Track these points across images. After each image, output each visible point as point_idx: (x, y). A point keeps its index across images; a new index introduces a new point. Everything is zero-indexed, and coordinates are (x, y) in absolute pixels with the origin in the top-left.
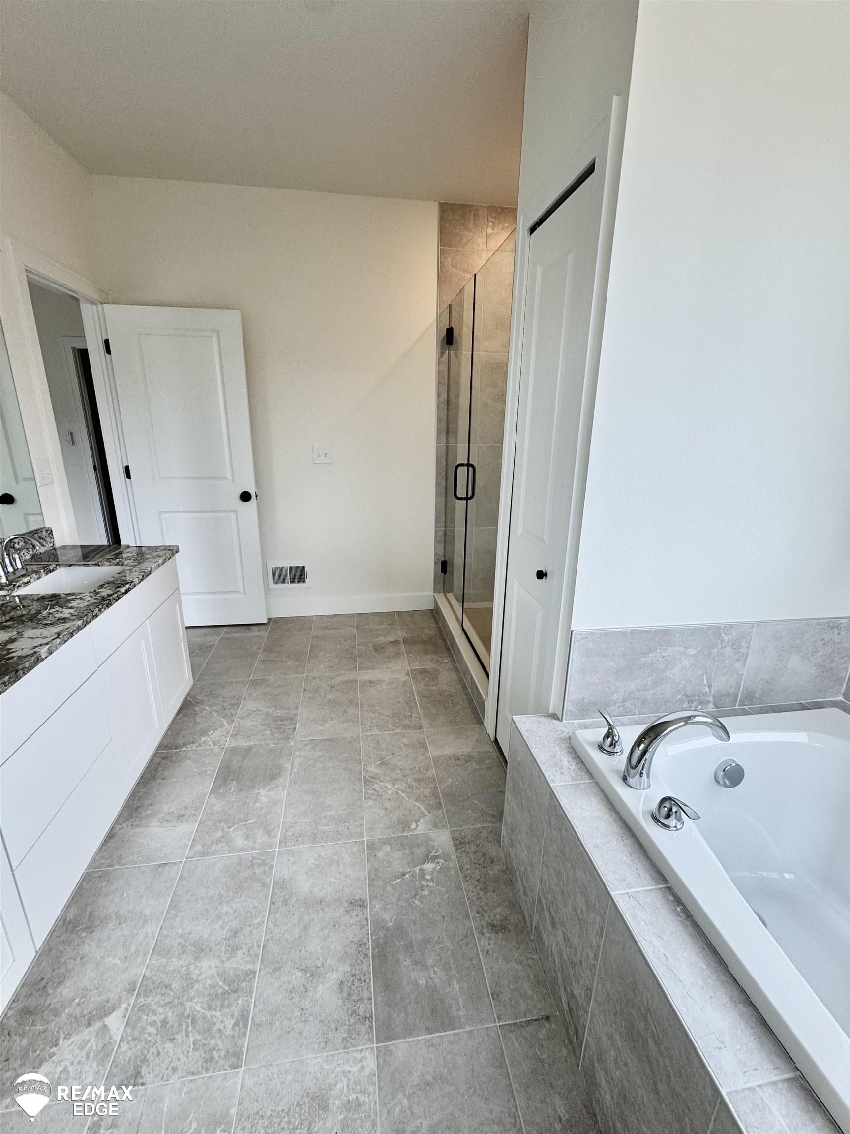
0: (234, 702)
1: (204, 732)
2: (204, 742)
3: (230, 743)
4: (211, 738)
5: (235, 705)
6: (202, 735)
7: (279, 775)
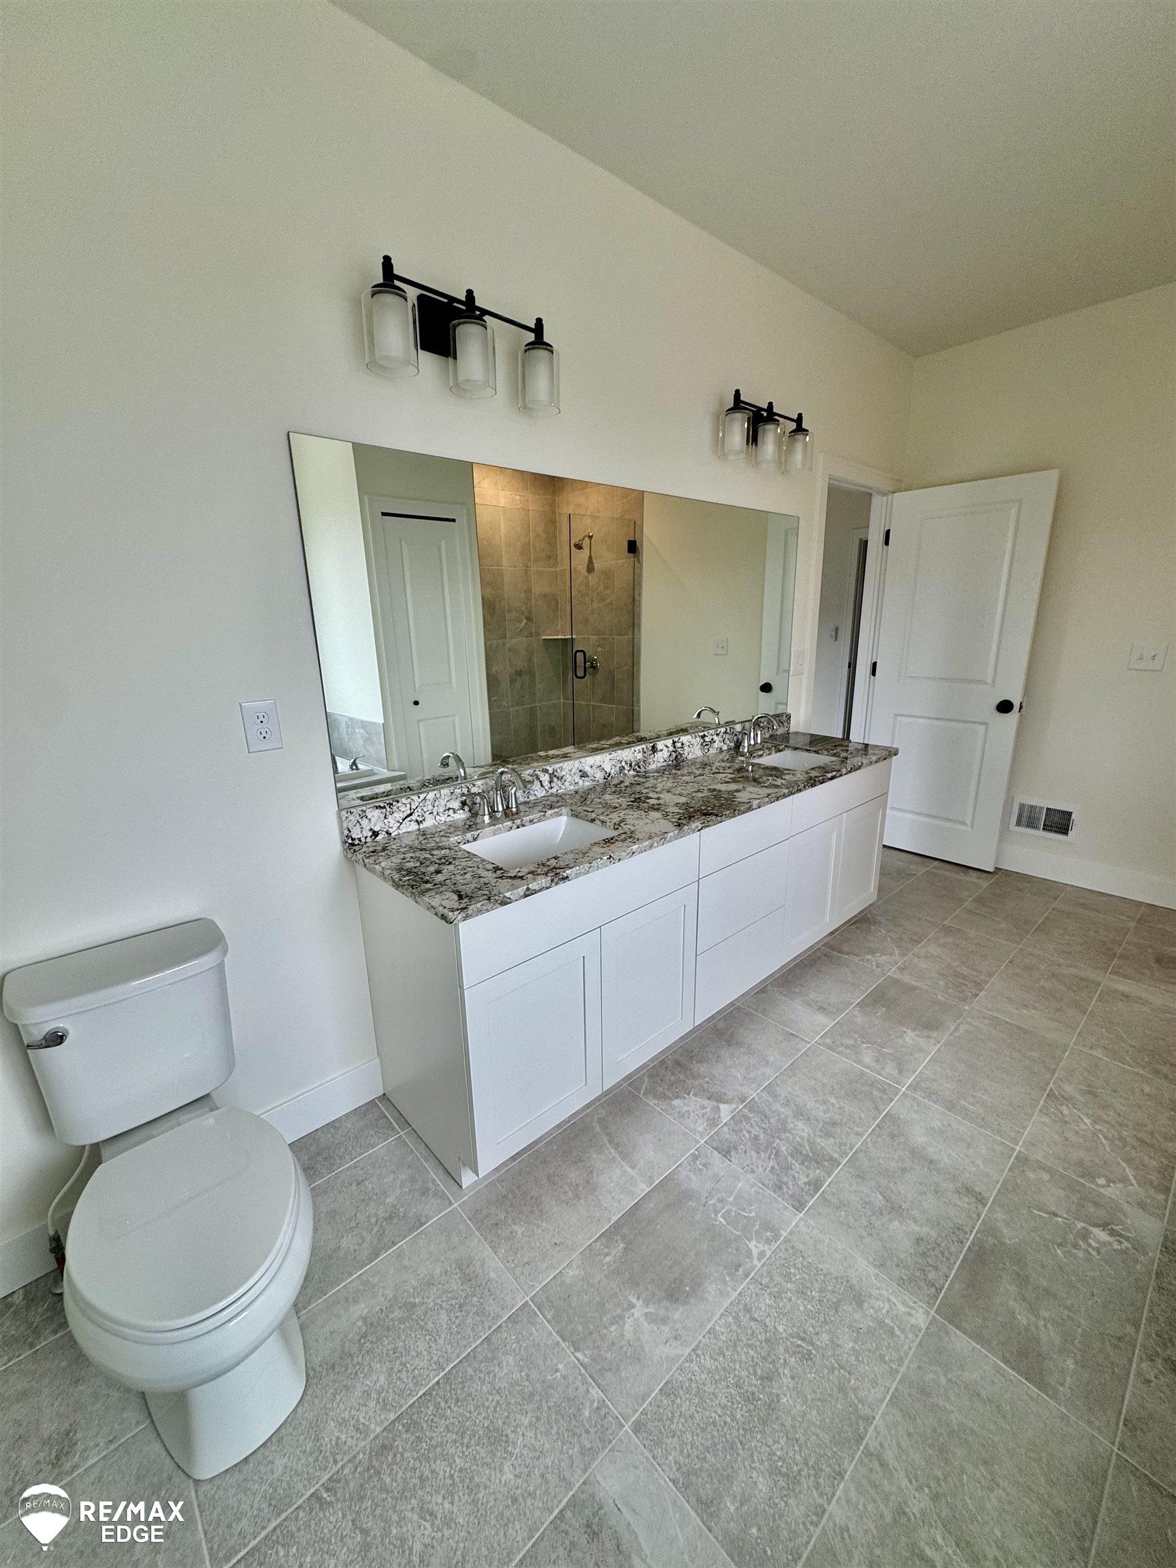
0: (915, 938)
1: (872, 951)
2: (868, 960)
3: (893, 972)
4: (876, 961)
5: (915, 941)
6: (868, 953)
7: (937, 1029)
